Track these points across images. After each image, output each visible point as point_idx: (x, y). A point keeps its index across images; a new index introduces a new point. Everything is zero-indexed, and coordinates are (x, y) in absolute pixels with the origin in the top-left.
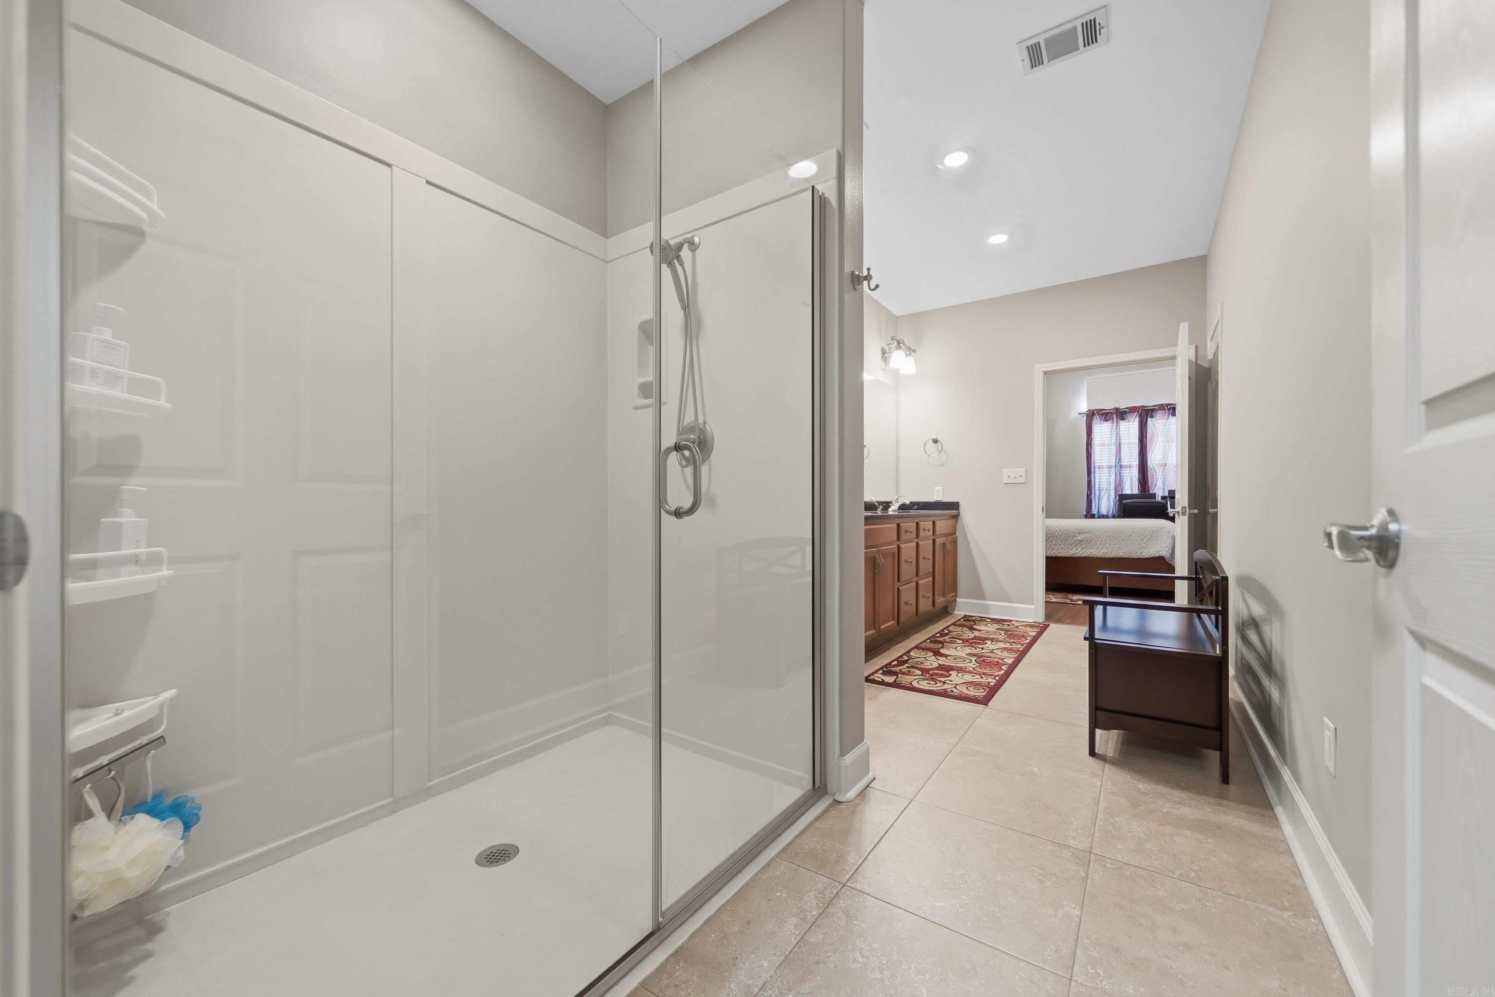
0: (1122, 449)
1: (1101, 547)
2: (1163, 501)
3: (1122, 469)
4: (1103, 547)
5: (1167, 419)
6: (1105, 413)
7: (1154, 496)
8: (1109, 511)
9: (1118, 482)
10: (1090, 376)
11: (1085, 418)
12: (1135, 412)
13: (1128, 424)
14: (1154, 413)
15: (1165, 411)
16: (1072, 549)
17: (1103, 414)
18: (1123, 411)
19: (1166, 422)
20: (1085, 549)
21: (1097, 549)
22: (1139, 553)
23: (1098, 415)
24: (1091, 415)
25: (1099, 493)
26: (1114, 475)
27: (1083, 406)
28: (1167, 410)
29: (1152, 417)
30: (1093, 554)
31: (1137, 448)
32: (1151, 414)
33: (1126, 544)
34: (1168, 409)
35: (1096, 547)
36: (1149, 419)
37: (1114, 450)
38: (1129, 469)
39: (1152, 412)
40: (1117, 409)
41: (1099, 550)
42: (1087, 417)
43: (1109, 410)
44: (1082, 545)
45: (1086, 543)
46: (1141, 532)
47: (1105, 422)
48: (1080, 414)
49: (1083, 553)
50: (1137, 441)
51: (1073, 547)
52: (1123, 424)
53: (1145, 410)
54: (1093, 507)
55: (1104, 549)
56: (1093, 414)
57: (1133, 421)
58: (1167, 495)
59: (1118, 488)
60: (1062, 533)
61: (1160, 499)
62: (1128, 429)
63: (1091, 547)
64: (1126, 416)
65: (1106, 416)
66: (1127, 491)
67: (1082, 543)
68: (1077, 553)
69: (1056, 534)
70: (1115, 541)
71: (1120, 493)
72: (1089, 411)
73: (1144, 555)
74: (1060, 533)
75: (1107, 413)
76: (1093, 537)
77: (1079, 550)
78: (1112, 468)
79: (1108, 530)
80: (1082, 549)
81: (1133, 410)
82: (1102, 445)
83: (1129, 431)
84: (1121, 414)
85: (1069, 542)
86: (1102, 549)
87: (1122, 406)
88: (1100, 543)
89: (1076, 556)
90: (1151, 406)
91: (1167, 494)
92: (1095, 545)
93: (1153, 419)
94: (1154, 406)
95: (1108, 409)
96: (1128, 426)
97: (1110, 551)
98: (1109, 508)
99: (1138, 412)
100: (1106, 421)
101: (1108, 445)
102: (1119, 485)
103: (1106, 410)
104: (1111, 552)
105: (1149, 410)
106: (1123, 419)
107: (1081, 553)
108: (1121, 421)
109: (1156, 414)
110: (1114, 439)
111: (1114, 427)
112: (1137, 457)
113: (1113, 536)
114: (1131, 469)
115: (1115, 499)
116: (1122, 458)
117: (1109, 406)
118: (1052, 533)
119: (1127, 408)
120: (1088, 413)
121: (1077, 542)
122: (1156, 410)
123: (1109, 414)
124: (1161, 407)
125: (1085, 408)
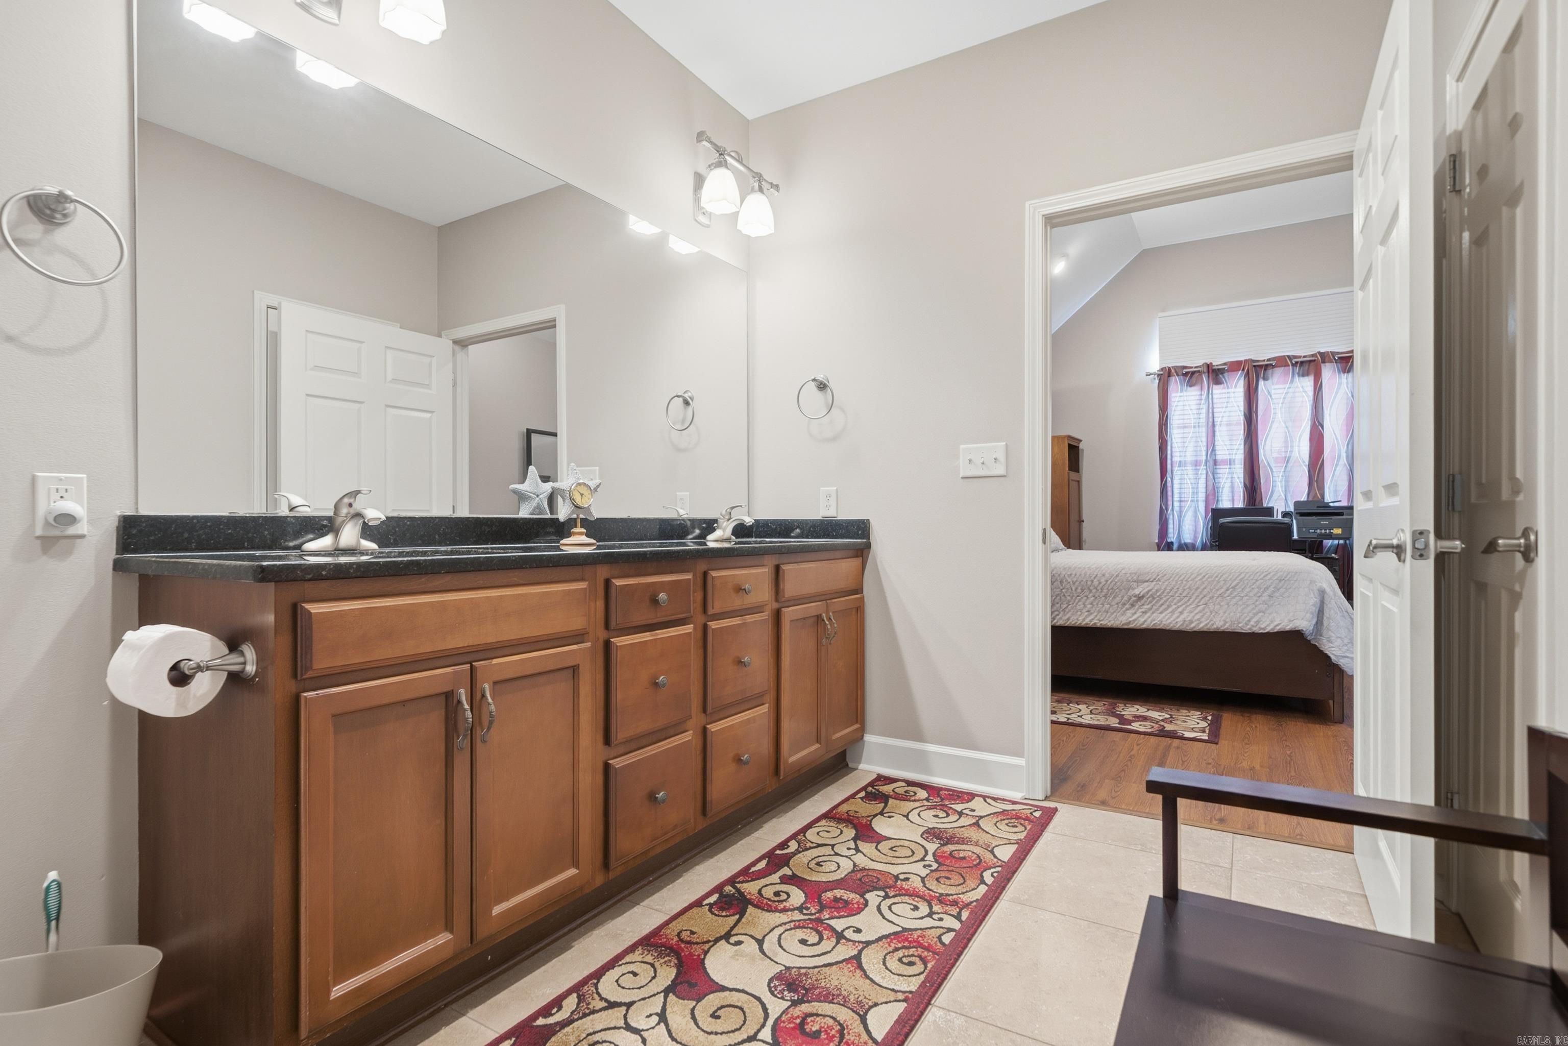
0: (1217, 434)
1: (1180, 610)
2: (1287, 520)
3: (1217, 467)
4: (1184, 610)
5: (1292, 382)
6: (1189, 372)
7: (1269, 511)
8: (1195, 538)
9: (1210, 487)
10: (1163, 311)
11: (1157, 381)
12: (1238, 370)
13: (1226, 391)
14: (1270, 371)
15: (1288, 367)
16: (1124, 614)
17: (1186, 374)
18: (1218, 369)
19: (1289, 388)
20: (1148, 614)
21: (1173, 612)
22: (1252, 623)
23: (1178, 375)
24: (1165, 375)
25: (1180, 507)
26: (1204, 476)
27: (1154, 364)
28: (1291, 367)
29: (1265, 379)
30: (1164, 623)
31: (1242, 432)
32: (1264, 374)
33: (1228, 604)
34: (1293, 365)
35: (1170, 610)
36: (1261, 382)
37: (1204, 435)
38: (1228, 467)
39: (1265, 370)
40: (1209, 366)
41: (1176, 615)
42: (1160, 380)
43: (1196, 367)
44: (1143, 605)
45: (1150, 602)
46: (1257, 580)
47: (1189, 388)
48: (1150, 375)
49: (1145, 621)
50: (1242, 418)
51: (1127, 609)
52: (1217, 390)
53: (1254, 366)
54: (1170, 530)
55: (1185, 614)
56: (1170, 375)
57: (1236, 387)
58: (1292, 510)
59: (1211, 497)
60: (1107, 581)
61: (1280, 517)
62: (1226, 400)
63: (1161, 609)
64: (1224, 377)
65: (1191, 377)
66: (1225, 504)
67: (1143, 602)
68: (1135, 620)
69: (1096, 583)
70: (1207, 598)
71: (1214, 507)
72: (1162, 369)
73: (1262, 626)
74: (1103, 580)
75: (1193, 373)
76: (1165, 589)
77: (1138, 614)
78: (1200, 466)
79: (1193, 577)
80: (1145, 613)
81: (1235, 366)
82: (1185, 427)
83: (1227, 402)
84: (1215, 374)
85: (1118, 599)
86: (1181, 613)
87: (1217, 362)
88: (1179, 601)
89: (1131, 626)
90: (1264, 361)
91: (1291, 508)
92: (1169, 606)
93: (1266, 382)
94: (1268, 360)
95: (1194, 365)
96: (1226, 395)
97: (1198, 617)
98: (1195, 533)
99: (1243, 370)
100: (1191, 386)
101: (1194, 427)
102: (1213, 492)
103: (1191, 367)
104: (1198, 620)
105: (1261, 366)
106: (1218, 382)
107: (1142, 620)
108: (1214, 387)
109: (1272, 374)
110: (1203, 416)
111: (1204, 397)
112: (1242, 447)
113: (1202, 587)
114: (1233, 466)
115: (1206, 517)
116: (1217, 448)
117: (1195, 361)
118: (1087, 581)
119: (1225, 364)
120: (1162, 373)
121: (1134, 599)
122: (1273, 367)
123: (1196, 375)
124: (1281, 362)
125: (1155, 367)
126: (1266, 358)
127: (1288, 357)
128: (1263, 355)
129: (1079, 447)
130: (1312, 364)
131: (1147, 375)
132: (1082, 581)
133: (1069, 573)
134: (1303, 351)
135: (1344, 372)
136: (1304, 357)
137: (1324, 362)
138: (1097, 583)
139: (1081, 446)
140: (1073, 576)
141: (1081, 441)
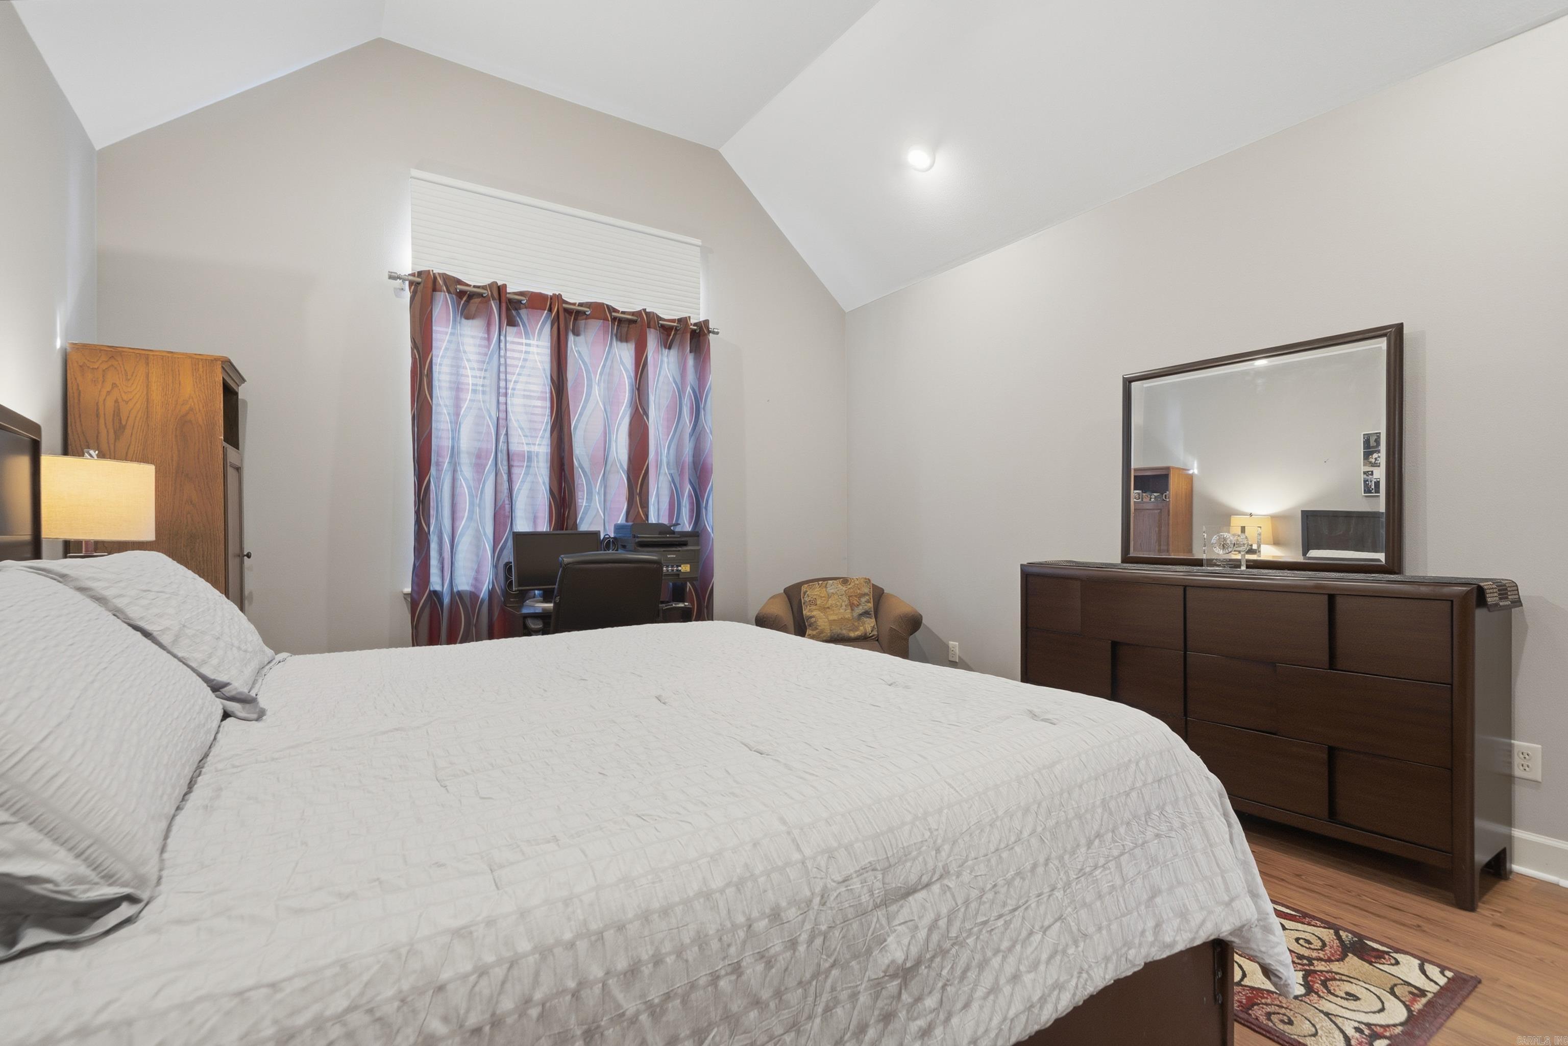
0: (510, 408)
3: (512, 463)
5: (611, 346)
6: (464, 293)
7: (590, 539)
8: (477, 580)
9: (501, 497)
11: (407, 294)
12: (541, 310)
13: (525, 339)
14: (582, 323)
15: (606, 323)
17: (461, 294)
18: (515, 300)
19: (606, 355)
23: (449, 292)
24: (427, 286)
26: (489, 476)
27: (403, 254)
28: (609, 324)
29: (576, 333)
31: (546, 409)
32: (575, 326)
34: (611, 321)
36: (571, 337)
37: (491, 407)
38: (527, 464)
39: (575, 319)
40: (500, 290)
42: (414, 294)
43: (475, 287)
47: (464, 321)
48: (395, 278)
50: (547, 388)
52: (512, 336)
53: (566, 310)
56: (435, 289)
57: (538, 336)
59: (503, 513)
62: (523, 356)
64: (522, 316)
65: (468, 301)
66: (522, 525)
71: (508, 530)
72: (419, 274)
75: (471, 296)
78: (488, 460)
81: (538, 301)
82: (458, 389)
83: (525, 360)
84: (508, 309)
87: (513, 286)
90: (574, 304)
93: (577, 338)
94: (581, 305)
95: (472, 284)
96: (526, 345)
98: (478, 571)
99: (550, 310)
100: (467, 318)
102: (504, 506)
103: (469, 285)
105: (572, 313)
106: (513, 323)
108: (508, 328)
109: (585, 324)
110: (490, 375)
111: (491, 341)
112: (548, 434)
114: (533, 464)
115: (494, 547)
116: (511, 432)
117: (476, 275)
118: (715, 978)
119: (521, 294)
120: (419, 280)
121: (893, 986)
122: (588, 317)
123: (476, 300)
124: (601, 311)
125: (406, 265)
126: (578, 302)
127: (608, 307)
128: (574, 296)
129: (238, 395)
130: (633, 326)
131: (391, 277)
132: (693, 986)
133: (622, 964)
135: (665, 347)
136: (623, 313)
137: (649, 327)
138: (760, 967)
140: (646, 970)
141: (244, 380)
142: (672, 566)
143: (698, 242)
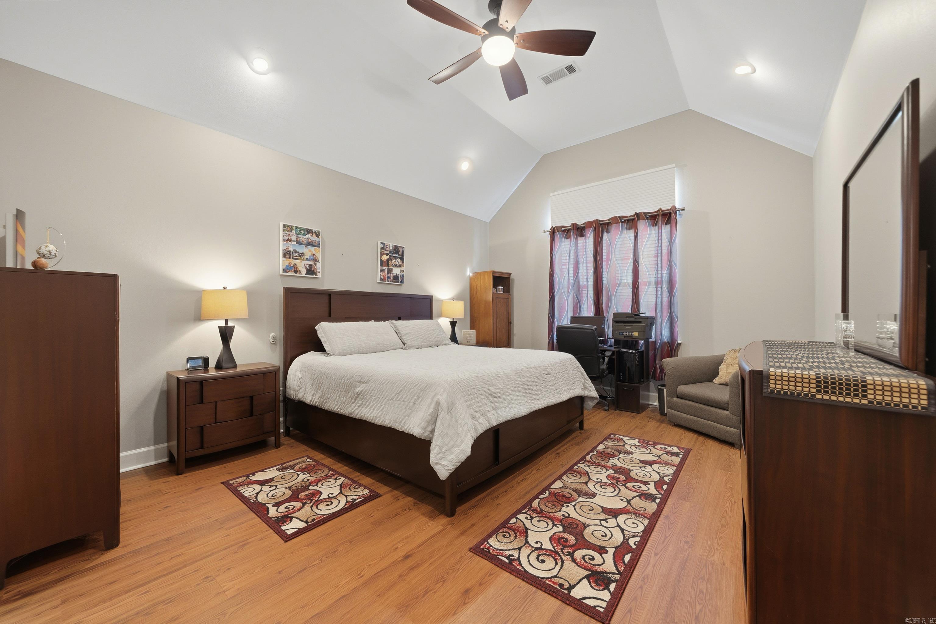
1: (374, 407)
5: (621, 234)
6: (566, 230)
9: (576, 301)
10: (554, 192)
11: (548, 237)
12: (591, 228)
13: (585, 241)
14: (610, 227)
15: (618, 224)
16: (351, 406)
17: (564, 231)
18: (581, 228)
19: (621, 238)
23: (560, 231)
24: (553, 232)
26: (573, 293)
28: (622, 224)
29: (608, 232)
30: (366, 416)
31: (594, 267)
32: (607, 230)
33: (394, 407)
34: (622, 222)
35: (370, 406)
36: (605, 235)
39: (608, 226)
40: (574, 225)
42: (551, 236)
44: (359, 401)
45: (362, 399)
47: (566, 240)
50: (593, 258)
51: (353, 403)
52: (581, 240)
53: (601, 224)
57: (590, 238)
59: (576, 309)
62: (584, 247)
63: (367, 405)
64: (585, 232)
65: (567, 232)
67: (359, 398)
68: (354, 412)
70: (386, 400)
72: (551, 228)
75: (568, 230)
76: (370, 390)
77: (357, 408)
81: (589, 224)
83: (585, 249)
84: (579, 231)
86: (373, 410)
87: (580, 222)
88: (374, 401)
89: (353, 416)
90: (607, 220)
92: (370, 404)
93: (609, 234)
94: (609, 220)
96: (585, 243)
97: (380, 414)
99: (594, 227)
102: (576, 306)
103: (568, 227)
104: (379, 417)
105: (605, 224)
106: (582, 235)
107: (357, 412)
109: (611, 229)
110: (572, 257)
111: (573, 245)
112: (592, 276)
116: (579, 277)
117: (568, 222)
119: (584, 224)
120: (552, 230)
121: (356, 395)
122: (611, 224)
123: (570, 231)
124: (615, 220)
125: (549, 226)
126: (607, 219)
127: (619, 217)
128: (605, 217)
129: (510, 278)
130: (633, 221)
131: (544, 233)
134: (629, 213)
135: (653, 226)
136: (630, 216)
137: (639, 219)
138: (343, 381)
139: (512, 277)
141: (510, 274)
142: (629, 333)
143: (674, 165)
